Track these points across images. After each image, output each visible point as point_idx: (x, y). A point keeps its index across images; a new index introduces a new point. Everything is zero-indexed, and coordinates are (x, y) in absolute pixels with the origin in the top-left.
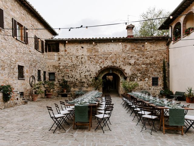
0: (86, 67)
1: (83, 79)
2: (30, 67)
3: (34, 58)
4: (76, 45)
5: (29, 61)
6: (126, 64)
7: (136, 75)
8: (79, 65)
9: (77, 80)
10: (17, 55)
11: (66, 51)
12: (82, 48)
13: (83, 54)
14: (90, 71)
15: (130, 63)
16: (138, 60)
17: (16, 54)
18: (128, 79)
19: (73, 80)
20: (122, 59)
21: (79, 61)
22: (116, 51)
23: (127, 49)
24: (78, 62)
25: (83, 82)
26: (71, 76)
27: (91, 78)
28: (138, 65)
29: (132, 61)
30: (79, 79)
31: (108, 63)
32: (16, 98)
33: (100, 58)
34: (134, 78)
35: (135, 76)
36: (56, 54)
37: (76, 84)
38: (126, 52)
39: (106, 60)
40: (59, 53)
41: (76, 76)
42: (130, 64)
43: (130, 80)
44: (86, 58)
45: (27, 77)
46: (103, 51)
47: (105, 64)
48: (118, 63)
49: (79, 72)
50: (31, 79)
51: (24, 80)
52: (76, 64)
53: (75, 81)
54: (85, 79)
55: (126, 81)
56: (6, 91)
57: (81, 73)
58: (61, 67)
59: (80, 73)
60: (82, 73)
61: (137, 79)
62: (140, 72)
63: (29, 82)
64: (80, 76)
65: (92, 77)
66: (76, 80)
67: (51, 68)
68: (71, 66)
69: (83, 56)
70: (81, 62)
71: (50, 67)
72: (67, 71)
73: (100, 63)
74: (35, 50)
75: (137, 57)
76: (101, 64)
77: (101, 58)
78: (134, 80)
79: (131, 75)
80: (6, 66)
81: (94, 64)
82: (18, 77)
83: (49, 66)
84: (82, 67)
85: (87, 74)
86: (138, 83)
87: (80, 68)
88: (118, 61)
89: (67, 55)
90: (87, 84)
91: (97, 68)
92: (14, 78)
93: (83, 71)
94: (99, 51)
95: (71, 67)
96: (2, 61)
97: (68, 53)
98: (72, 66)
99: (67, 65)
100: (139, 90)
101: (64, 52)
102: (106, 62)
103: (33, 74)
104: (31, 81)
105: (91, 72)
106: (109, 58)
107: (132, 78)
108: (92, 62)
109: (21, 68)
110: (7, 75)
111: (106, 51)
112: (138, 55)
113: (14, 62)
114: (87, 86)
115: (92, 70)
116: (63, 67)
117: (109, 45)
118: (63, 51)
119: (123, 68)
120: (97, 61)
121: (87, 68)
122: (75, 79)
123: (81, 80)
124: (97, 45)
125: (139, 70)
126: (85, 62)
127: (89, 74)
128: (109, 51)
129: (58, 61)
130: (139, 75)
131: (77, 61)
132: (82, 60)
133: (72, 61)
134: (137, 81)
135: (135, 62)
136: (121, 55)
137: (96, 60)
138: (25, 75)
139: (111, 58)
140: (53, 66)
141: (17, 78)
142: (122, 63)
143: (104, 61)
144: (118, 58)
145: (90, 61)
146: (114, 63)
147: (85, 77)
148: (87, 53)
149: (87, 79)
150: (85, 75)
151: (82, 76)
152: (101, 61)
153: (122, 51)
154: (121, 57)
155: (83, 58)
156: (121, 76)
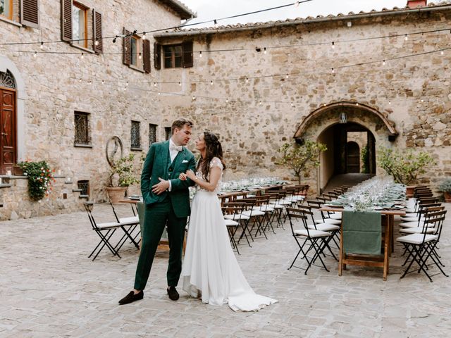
0: (268, 107)
1: (259, 143)
2: (107, 114)
3: (119, 89)
4: (241, 45)
5: (105, 97)
6: (395, 93)
7: (430, 127)
8: (249, 103)
9: (242, 146)
10: (72, 86)
11: (210, 62)
12: (258, 50)
13: (260, 68)
14: (280, 118)
15: (407, 90)
16: (435, 77)
17: (69, 82)
18: (402, 141)
19: (231, 147)
20: (382, 77)
21: (247, 90)
22: (360, 52)
23: (399, 45)
24: (247, 95)
25: (259, 154)
26: (227, 137)
27: (284, 139)
28: (436, 95)
29: (416, 84)
30: (248, 144)
31: (335, 92)
32: (62, 194)
33: (312, 77)
34: (421, 137)
35: (427, 131)
36: (183, 73)
37: (239, 158)
38: (396, 54)
39: (328, 82)
40: (191, 69)
41: (239, 135)
42: (409, 93)
43: (409, 145)
44: (270, 80)
45: (100, 140)
46: (319, 55)
47: (326, 95)
48: (367, 92)
49: (248, 121)
50: (112, 146)
51: (91, 148)
52: (239, 99)
53: (236, 150)
54: (266, 142)
55: (394, 148)
56: (34, 175)
57: (253, 125)
58: (199, 111)
59: (250, 124)
60: (256, 124)
61: (434, 141)
62: (443, 116)
63: (105, 155)
64: (253, 134)
65: (287, 137)
66: (239, 148)
67: (171, 114)
68: (225, 105)
69: (258, 75)
70: (255, 93)
71: (167, 111)
72: (213, 121)
73: (311, 93)
74: (125, 67)
75: (430, 69)
76: (315, 95)
77: (314, 79)
78: (423, 145)
79: (412, 127)
80: (44, 114)
81: (292, 99)
82: (73, 141)
83: (167, 108)
84: (257, 107)
85: (272, 127)
86: (437, 152)
87: (252, 110)
88: (367, 84)
89: (214, 75)
90: (273, 159)
91: (302, 109)
92: (64, 144)
93: (261, 121)
94: (309, 56)
95: (224, 110)
96: (34, 102)
97: (217, 68)
98: (229, 106)
99: (213, 103)
100: (440, 175)
101: (206, 66)
102: (328, 90)
103: (118, 134)
104: (110, 150)
105: (282, 122)
106: (338, 77)
107: (414, 137)
108: (287, 92)
109: (81, 118)
110: (45, 137)
111: (330, 56)
112: (437, 62)
113: (64, 105)
114: (273, 163)
115: (287, 116)
116: (204, 109)
117: (339, 36)
118: (202, 64)
119: (383, 105)
120: (302, 87)
121: (270, 112)
122: (238, 144)
123: (254, 145)
124: (300, 38)
125: (438, 111)
126: (266, 93)
127: (278, 129)
128: (340, 56)
129: (191, 92)
130: (439, 126)
131: (243, 90)
132: (257, 87)
133: (228, 92)
134: (434, 148)
135: (425, 86)
136: (379, 66)
137: (298, 86)
138: (95, 135)
139: (345, 77)
140: (177, 108)
141: (72, 144)
142: (380, 91)
143: (322, 88)
144: (368, 75)
145: (282, 88)
146: (357, 90)
147: (267, 138)
148: (270, 65)
149: (270, 142)
150: (266, 131)
151: (256, 133)
152: (314, 88)
153: (380, 51)
154: (376, 71)
155: (261, 82)
156: (379, 131)
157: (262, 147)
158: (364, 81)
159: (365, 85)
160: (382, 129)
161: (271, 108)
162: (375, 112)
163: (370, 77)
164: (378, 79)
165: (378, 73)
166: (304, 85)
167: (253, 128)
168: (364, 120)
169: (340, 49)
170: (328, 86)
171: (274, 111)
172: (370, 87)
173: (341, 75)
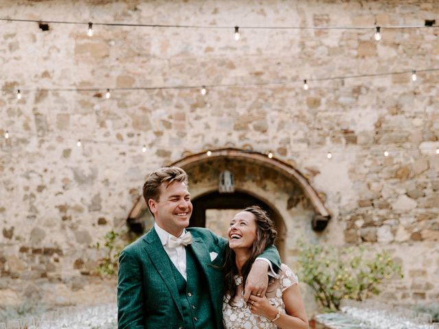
0: (67, 153)
1: (47, 231)
6: (324, 136)
7: (387, 206)
8: (24, 141)
9: (8, 234)
12: (44, 27)
13: (48, 66)
14: (92, 178)
15: (346, 132)
16: (397, 109)
18: (336, 230)
20: (300, 103)
21: (20, 113)
22: (259, 50)
23: (332, 40)
24: (19, 124)
25: (48, 252)
27: (102, 222)
29: (363, 119)
30: (23, 231)
31: (207, 127)
33: (160, 94)
34: (371, 224)
35: (383, 212)
37: (3, 260)
38: (326, 58)
39: (194, 107)
42: (350, 137)
43: (351, 240)
44: (71, 97)
46: (175, 48)
47: (190, 133)
48: (272, 131)
49: (21, 182)
54: (63, 227)
55: (321, 244)
57: (33, 189)
59: (27, 188)
60: (41, 189)
61: (394, 232)
62: (410, 185)
64: (32, 208)
65: (109, 218)
69: (46, 84)
70: (38, 121)
73: (157, 126)
75: (389, 92)
76: (167, 132)
78: (375, 240)
79: (354, 205)
81: (119, 137)
84: (44, 151)
85: (77, 195)
86: (399, 253)
87: (32, 157)
88: (272, 114)
90: (79, 264)
91: (140, 159)
93: (53, 181)
94: (155, 49)
100: (404, 297)
102: (195, 123)
105: (98, 186)
107: (359, 223)
108: (109, 123)
111: (198, 53)
112: (400, 77)
114: (77, 272)
115: (107, 172)
117: (216, 11)
119: (302, 158)
120: (140, 113)
121: (72, 161)
123: (36, 234)
124: (136, 9)
125: (402, 174)
126: (63, 121)
127: (88, 200)
128: (217, 53)
130: (404, 203)
131: (10, 112)
132: (43, 107)
134: (394, 246)
135: (378, 125)
137: (131, 110)
139: (229, 99)
142: (296, 132)
143: (182, 117)
144: (272, 96)
145: (97, 113)
146: (251, 126)
147: (64, 219)
148: (71, 61)
149: (72, 227)
150: (62, 203)
151: (40, 208)
152: (165, 117)
153: (296, 50)
154: (290, 90)
155: (51, 98)
156: (294, 209)
157: (53, 238)
158: (266, 109)
159: (268, 117)
160: (300, 206)
161: (73, 154)
162: (291, 172)
163: (277, 101)
164: (292, 106)
165: (292, 93)
166: (144, 109)
167: (33, 196)
168: (264, 188)
169: (218, 39)
170: (194, 115)
171: (79, 162)
172: (277, 121)
173: (220, 93)
